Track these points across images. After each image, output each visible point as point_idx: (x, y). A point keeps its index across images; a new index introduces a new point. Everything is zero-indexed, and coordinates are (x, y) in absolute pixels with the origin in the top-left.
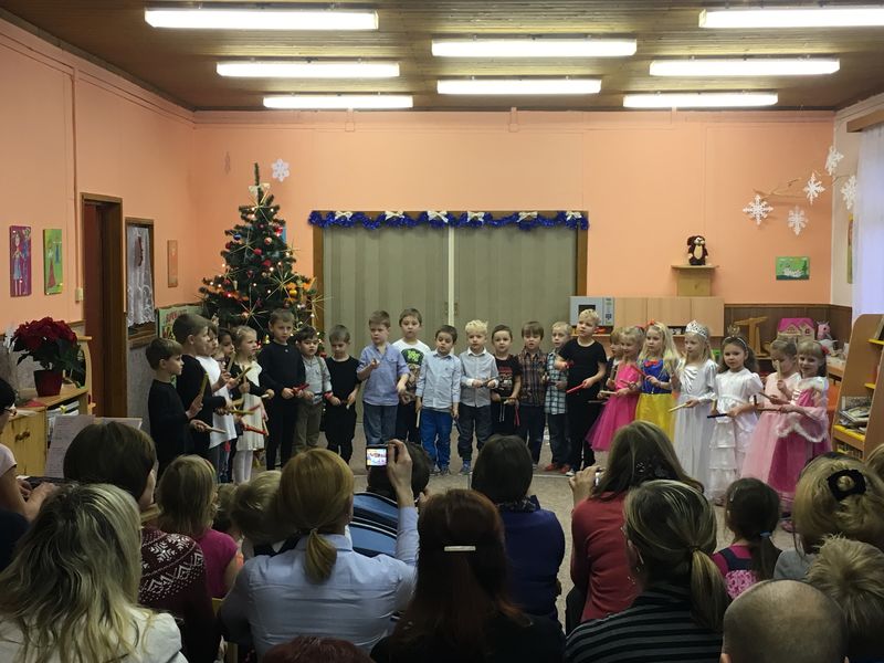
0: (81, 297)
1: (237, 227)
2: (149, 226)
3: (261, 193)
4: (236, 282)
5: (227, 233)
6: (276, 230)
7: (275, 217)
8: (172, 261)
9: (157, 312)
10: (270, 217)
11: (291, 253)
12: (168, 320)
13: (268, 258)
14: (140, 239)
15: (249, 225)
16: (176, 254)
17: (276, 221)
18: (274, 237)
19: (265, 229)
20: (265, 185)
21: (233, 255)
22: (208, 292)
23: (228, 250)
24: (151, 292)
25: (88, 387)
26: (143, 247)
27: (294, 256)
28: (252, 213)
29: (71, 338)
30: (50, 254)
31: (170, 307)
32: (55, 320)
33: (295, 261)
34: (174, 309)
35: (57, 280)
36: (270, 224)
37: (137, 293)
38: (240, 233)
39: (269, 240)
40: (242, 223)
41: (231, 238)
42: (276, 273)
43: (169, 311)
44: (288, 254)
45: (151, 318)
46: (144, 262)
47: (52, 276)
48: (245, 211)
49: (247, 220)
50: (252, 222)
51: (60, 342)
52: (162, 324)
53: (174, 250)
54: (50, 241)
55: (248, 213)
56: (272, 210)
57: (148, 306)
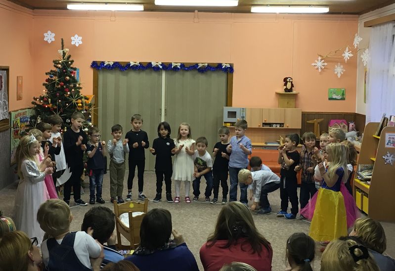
1: (51, 71)
2: (7, 69)
3: (64, 54)
4: (50, 100)
5: (46, 74)
6: (72, 72)
7: (71, 66)
8: (19, 86)
9: (10, 113)
10: (69, 66)
11: (79, 85)
12: (16, 117)
13: (67, 87)
16: (22, 82)
17: (72, 68)
18: (70, 76)
19: (66, 72)
20: (66, 50)
21: (50, 85)
22: (36, 104)
23: (47, 83)
24: (7, 103)
26: (3, 81)
27: (81, 86)
28: (60, 63)
31: (18, 110)
33: (81, 88)
34: (20, 111)
36: (69, 69)
38: (53, 74)
39: (68, 78)
40: (54, 69)
41: (48, 77)
42: (71, 95)
43: (17, 112)
44: (77, 85)
45: (7, 117)
46: (3, 88)
48: (56, 63)
49: (57, 67)
50: (59, 68)
52: (12, 120)
53: (20, 81)
56: (70, 63)
57: (5, 110)
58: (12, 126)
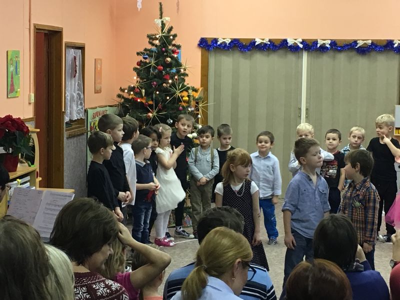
0: (33, 100)
1: (146, 50)
2: (82, 48)
3: (163, 25)
4: (144, 91)
5: (138, 54)
6: (174, 52)
7: (174, 42)
8: (97, 74)
9: (86, 111)
10: (170, 43)
11: (185, 70)
12: (94, 117)
13: (167, 73)
14: (75, 58)
15: (154, 48)
16: (101, 68)
17: (174, 45)
18: (172, 58)
19: (166, 51)
20: (166, 19)
21: (143, 70)
22: (123, 97)
23: (138, 67)
24: (82, 97)
25: (36, 166)
26: (77, 63)
27: (187, 72)
28: (157, 39)
29: (25, 130)
30: (12, 69)
31: (96, 108)
32: (14, 117)
33: (187, 75)
34: (98, 109)
35: (16, 87)
36: (170, 47)
37: (72, 97)
38: (147, 54)
39: (169, 59)
40: (149, 47)
41: (141, 58)
42: (173, 85)
43: (95, 111)
44: (182, 70)
45: (82, 116)
46: (77, 74)
47: (12, 85)
48: (151, 38)
49: (153, 45)
50: (156, 46)
51: (17, 133)
52: (89, 120)
53: (99, 66)
54: (11, 59)
55: (153, 39)
56: (171, 37)
57: (80, 107)
58: (89, 129)
